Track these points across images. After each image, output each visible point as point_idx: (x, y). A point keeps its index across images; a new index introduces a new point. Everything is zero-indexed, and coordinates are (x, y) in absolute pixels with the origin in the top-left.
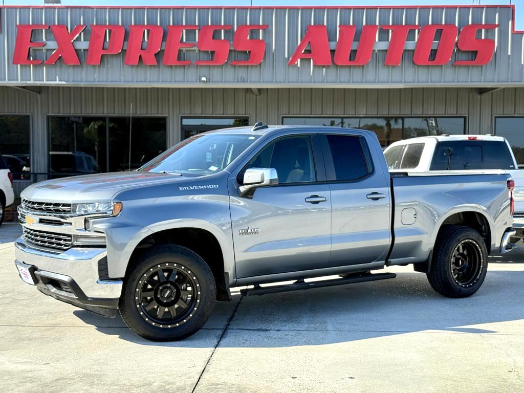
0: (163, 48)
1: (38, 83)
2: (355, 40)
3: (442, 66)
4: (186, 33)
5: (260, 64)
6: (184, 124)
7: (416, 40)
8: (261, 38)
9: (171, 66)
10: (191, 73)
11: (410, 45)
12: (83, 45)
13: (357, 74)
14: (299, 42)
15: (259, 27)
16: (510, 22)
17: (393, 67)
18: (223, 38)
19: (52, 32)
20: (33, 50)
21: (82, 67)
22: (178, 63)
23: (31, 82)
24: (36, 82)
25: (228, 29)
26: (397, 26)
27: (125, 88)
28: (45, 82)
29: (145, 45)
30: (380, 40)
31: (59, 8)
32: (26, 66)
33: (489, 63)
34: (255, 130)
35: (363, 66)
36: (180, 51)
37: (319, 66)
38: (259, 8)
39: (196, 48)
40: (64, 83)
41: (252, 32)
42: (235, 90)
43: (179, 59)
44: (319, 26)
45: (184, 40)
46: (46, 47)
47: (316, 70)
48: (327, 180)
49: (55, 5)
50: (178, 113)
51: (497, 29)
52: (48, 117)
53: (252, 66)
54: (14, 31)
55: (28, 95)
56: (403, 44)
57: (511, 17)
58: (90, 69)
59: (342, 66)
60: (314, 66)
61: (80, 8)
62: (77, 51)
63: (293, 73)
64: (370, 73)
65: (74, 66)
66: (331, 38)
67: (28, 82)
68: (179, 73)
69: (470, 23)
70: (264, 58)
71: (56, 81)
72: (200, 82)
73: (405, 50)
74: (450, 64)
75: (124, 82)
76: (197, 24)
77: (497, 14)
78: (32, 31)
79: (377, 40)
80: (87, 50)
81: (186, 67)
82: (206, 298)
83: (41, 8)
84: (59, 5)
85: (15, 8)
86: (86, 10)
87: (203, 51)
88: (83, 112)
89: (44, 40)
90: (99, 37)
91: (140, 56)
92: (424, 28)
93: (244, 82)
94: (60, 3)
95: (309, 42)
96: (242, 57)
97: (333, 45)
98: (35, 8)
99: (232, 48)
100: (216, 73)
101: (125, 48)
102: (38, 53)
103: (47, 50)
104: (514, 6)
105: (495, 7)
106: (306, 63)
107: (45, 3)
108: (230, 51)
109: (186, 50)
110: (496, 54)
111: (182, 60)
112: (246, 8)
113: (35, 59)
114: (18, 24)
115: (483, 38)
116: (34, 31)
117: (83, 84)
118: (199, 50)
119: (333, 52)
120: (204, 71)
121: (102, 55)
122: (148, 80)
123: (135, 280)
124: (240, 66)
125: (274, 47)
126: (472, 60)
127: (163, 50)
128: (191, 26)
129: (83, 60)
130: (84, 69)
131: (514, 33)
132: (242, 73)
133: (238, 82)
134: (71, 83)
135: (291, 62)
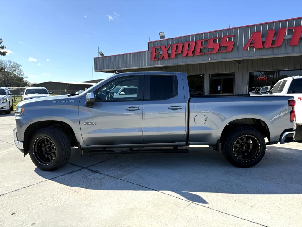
0: (195, 49)
4: (204, 42)
5: (232, 51)
8: (233, 40)
9: (198, 55)
12: (170, 52)
13: (276, 51)
14: (249, 38)
15: (232, 36)
17: (294, 46)
18: (218, 42)
22: (200, 54)
24: (157, 66)
25: (220, 38)
26: (297, 27)
28: (160, 65)
30: (288, 34)
31: (164, 40)
35: (279, 47)
36: (201, 49)
37: (258, 49)
38: (233, 29)
39: (207, 47)
40: (165, 65)
41: (229, 38)
43: (200, 52)
44: (258, 32)
45: (203, 45)
46: (160, 54)
50: (208, 72)
53: (229, 52)
54: (151, 49)
61: (170, 39)
62: (168, 54)
63: (246, 53)
64: (283, 50)
66: (264, 36)
67: (155, 66)
71: (163, 64)
75: (183, 63)
76: (208, 38)
81: (203, 55)
83: (159, 41)
85: (152, 42)
86: (172, 39)
87: (210, 48)
89: (160, 51)
90: (175, 48)
91: (187, 53)
95: (253, 39)
96: (224, 49)
97: (264, 39)
98: (157, 41)
100: (215, 57)
106: (252, 49)
107: (160, 39)
109: (203, 49)
112: (227, 30)
113: (157, 58)
114: (153, 46)
116: (157, 49)
117: (170, 65)
119: (263, 42)
120: (210, 56)
121: (175, 54)
124: (224, 53)
125: (238, 43)
129: (170, 57)
130: (171, 60)
132: (225, 55)
133: (223, 59)
134: (167, 65)
135: (245, 49)
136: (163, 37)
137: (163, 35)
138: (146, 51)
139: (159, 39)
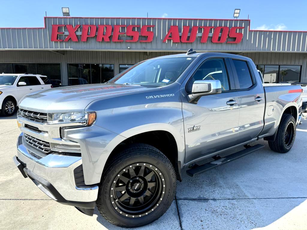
0: (112, 35)
1: (62, 49)
2: (189, 32)
3: (222, 43)
4: (121, 28)
5: (151, 42)
6: (120, 67)
7: (213, 33)
8: (151, 31)
9: (115, 42)
10: (124, 45)
11: (211, 35)
12: (79, 33)
13: (189, 46)
14: (167, 33)
15: (151, 26)
16: (248, 26)
17: (204, 43)
18: (136, 31)
19: (67, 28)
20: (59, 35)
21: (79, 43)
22: (119, 41)
23: (59, 49)
24: (61, 49)
25: (138, 27)
26: (205, 27)
27: (97, 51)
28: (64, 49)
29: (105, 33)
30: (198, 33)
31: (69, 18)
32: (56, 42)
33: (240, 43)
34: (188, 54)
35: (192, 43)
36: (119, 36)
37: (175, 43)
38: (151, 19)
39: (125, 35)
40: (72, 49)
41: (148, 28)
42: (140, 52)
43: (119, 39)
44: (175, 26)
45: (121, 32)
46: (64, 34)
47: (173, 44)
48: (236, 89)
49: (68, 17)
50: (118, 62)
51: (243, 29)
52: (67, 64)
53: (148, 42)
54: (51, 27)
55: (59, 55)
56: (208, 34)
57: (248, 25)
58: (83, 44)
59: (184, 43)
60: (173, 43)
61: (78, 18)
62: (77, 36)
63: (164, 46)
64: (195, 46)
65: (76, 42)
66: (180, 31)
67: (58, 49)
68: (119, 45)
69: (233, 26)
70: (153, 39)
71: (69, 48)
72: (127, 49)
73: (208, 37)
74: (225, 43)
75: (96, 48)
76: (126, 24)
77: (243, 23)
78: (58, 27)
79: (197, 32)
80: (81, 35)
81: (122, 42)
82: (170, 190)
83: (62, 18)
84: (69, 17)
85: (51, 18)
86: (80, 19)
87: (128, 36)
88: (81, 62)
89: (64, 31)
90: (86, 30)
91: (103, 38)
92: (216, 28)
93: (145, 49)
94: (70, 16)
95: (171, 33)
96: (144, 39)
97: (180, 34)
98: (59, 18)
99: (140, 35)
100: (134, 45)
101: (96, 35)
102: (61, 37)
103: (65, 35)
104: (250, 20)
105: (243, 20)
106: (170, 42)
107: (63, 16)
108: (139, 36)
109: (122, 36)
110: (242, 39)
111: (120, 40)
112: (145, 19)
113: (60, 39)
114: (53, 24)
115: (238, 32)
116: (59, 28)
117: (80, 50)
118: (127, 36)
119: (180, 37)
120: (129, 44)
121: (87, 37)
122: (106, 48)
123: (109, 181)
124: (143, 42)
125: (157, 35)
126: (233, 41)
127: (112, 36)
128: (123, 25)
129: (79, 40)
130: (80, 43)
131: (249, 31)
132: (144, 45)
133: (142, 49)
134: (75, 50)
135: (164, 41)
136: (68, 14)
137: (68, 12)
138: (41, 28)
139: (61, 16)
